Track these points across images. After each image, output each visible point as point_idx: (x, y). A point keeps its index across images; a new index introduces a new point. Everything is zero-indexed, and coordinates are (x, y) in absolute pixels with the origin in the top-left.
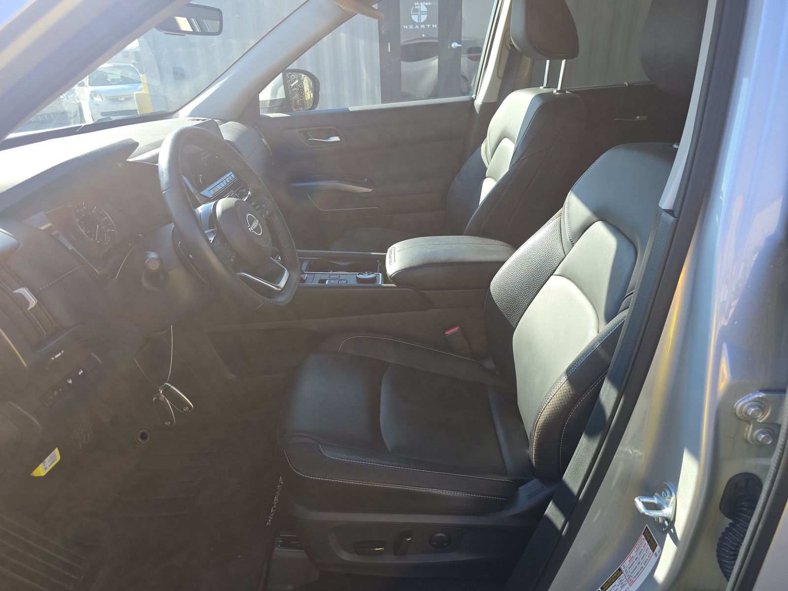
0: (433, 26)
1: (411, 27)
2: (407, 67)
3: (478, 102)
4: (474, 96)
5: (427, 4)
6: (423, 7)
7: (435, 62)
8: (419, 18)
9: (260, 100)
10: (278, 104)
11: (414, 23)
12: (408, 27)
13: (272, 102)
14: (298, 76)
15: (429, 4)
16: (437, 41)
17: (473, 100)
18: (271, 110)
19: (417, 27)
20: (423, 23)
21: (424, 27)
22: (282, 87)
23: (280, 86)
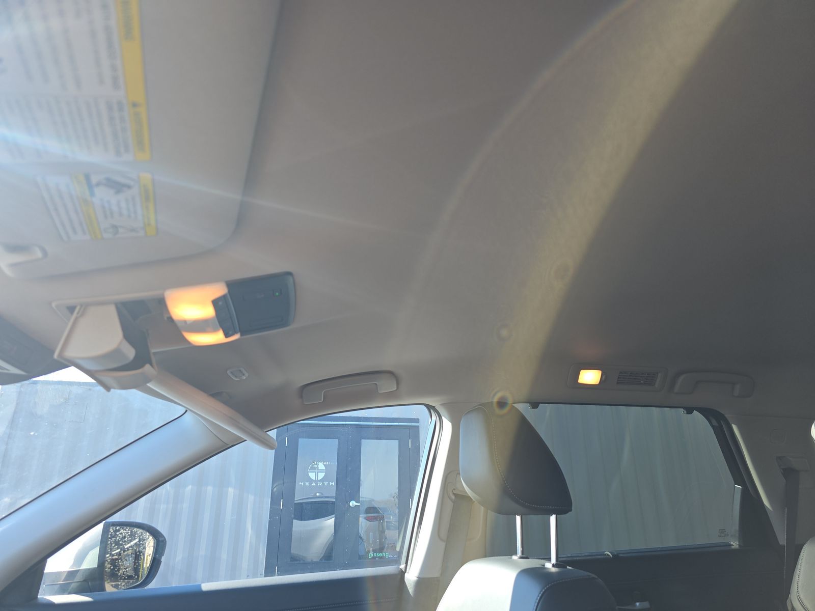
0: (331, 484)
1: (307, 484)
2: (298, 526)
3: (411, 577)
4: (402, 566)
5: (325, 463)
6: (321, 466)
7: (330, 522)
8: (317, 476)
9: (45, 572)
10: (79, 578)
11: (311, 480)
12: (304, 484)
13: (71, 574)
14: (131, 532)
15: (327, 464)
16: (334, 500)
17: (403, 573)
18: (64, 590)
19: (314, 484)
20: (320, 481)
21: (321, 485)
22: (97, 549)
23: (92, 548)
